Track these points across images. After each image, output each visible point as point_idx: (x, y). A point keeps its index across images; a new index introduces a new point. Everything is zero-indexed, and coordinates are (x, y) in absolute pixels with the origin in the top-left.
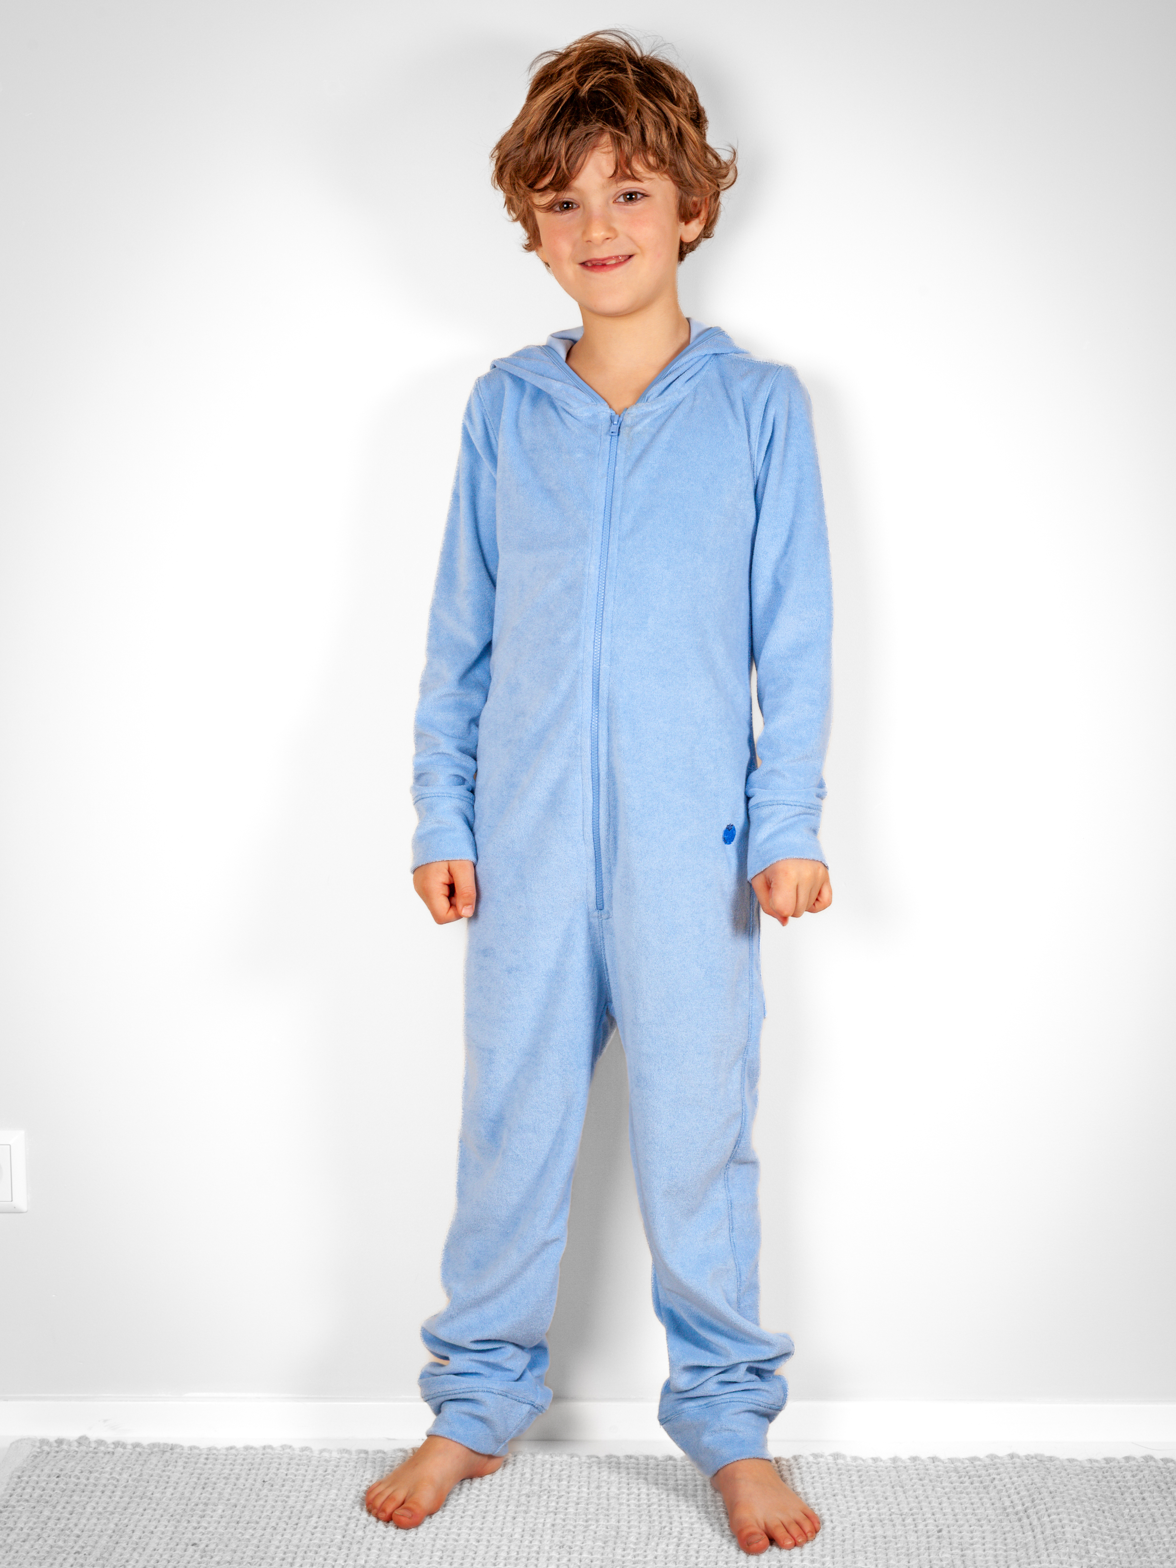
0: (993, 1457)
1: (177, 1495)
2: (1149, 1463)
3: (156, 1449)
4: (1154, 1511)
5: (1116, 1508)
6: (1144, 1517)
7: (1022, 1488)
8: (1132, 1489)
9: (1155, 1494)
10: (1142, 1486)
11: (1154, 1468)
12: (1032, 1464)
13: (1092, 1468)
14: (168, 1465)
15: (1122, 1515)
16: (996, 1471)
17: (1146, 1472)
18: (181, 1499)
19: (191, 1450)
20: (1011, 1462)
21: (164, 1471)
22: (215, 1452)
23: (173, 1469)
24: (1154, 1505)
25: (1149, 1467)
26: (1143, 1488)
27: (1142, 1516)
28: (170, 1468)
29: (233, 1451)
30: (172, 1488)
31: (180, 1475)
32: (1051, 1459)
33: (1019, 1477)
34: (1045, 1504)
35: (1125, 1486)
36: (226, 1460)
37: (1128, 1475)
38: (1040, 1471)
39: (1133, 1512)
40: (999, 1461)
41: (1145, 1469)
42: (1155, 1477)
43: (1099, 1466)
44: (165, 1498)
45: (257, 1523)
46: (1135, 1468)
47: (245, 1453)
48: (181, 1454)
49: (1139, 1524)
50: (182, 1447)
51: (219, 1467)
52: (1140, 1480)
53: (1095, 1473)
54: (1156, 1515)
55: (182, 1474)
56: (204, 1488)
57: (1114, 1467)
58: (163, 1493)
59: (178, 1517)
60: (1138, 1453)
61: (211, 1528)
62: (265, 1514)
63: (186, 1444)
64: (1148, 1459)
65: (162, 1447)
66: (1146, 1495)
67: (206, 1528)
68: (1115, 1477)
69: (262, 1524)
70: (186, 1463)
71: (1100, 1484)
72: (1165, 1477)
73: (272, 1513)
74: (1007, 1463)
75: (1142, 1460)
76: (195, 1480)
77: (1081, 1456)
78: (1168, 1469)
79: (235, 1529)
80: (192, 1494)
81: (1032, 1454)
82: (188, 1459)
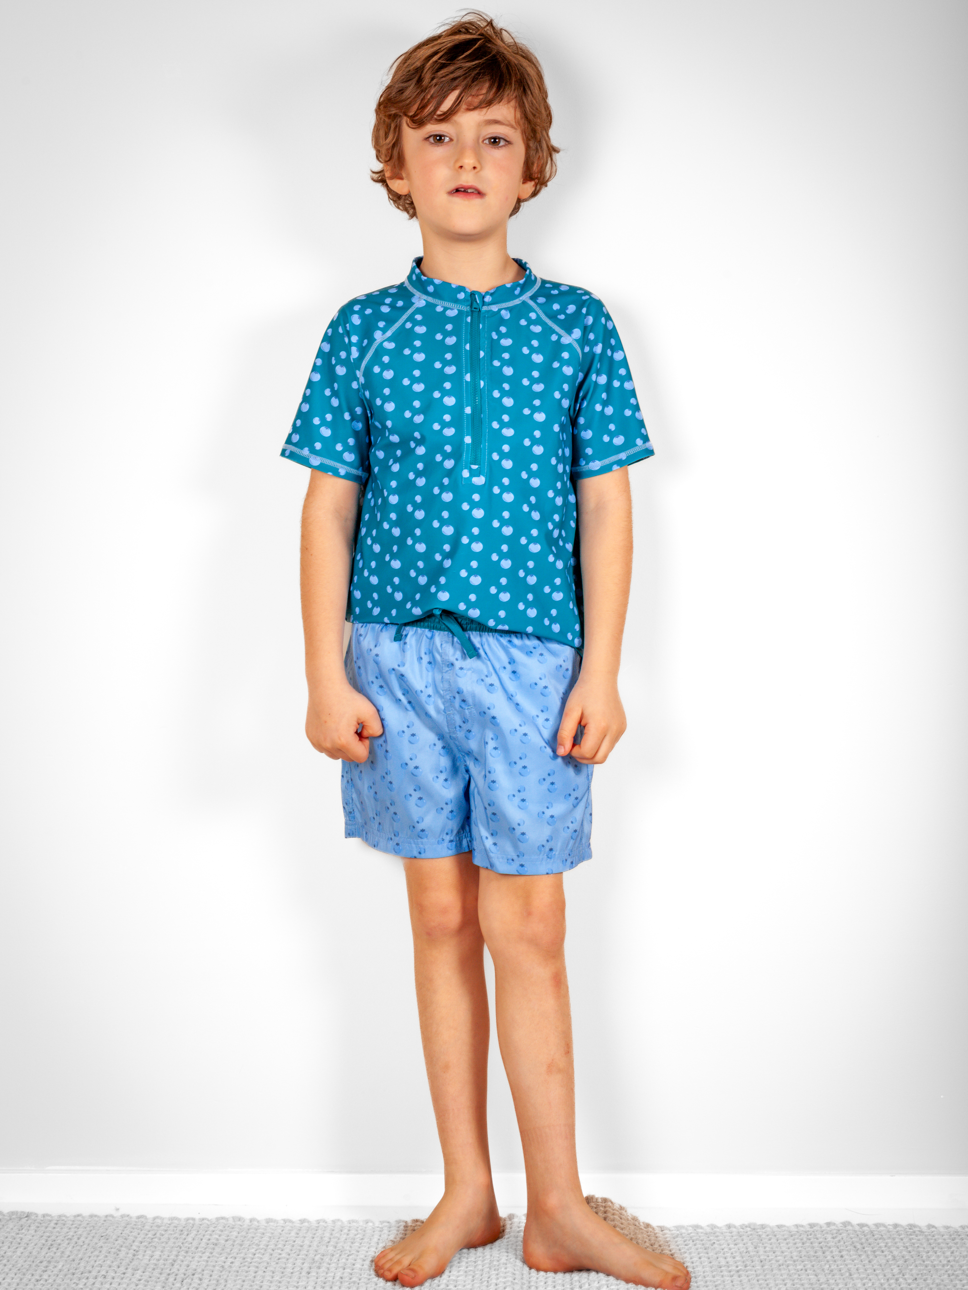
0: (713, 1227)
1: (27, 1254)
2: (847, 1228)
3: (14, 1216)
4: (850, 1266)
5: (818, 1265)
6: (842, 1272)
7: (738, 1254)
8: (832, 1249)
9: (852, 1253)
10: (841, 1246)
11: (851, 1232)
12: (747, 1232)
13: (797, 1232)
14: (22, 1229)
15: (823, 1270)
16: (716, 1238)
17: (844, 1235)
18: (29, 1257)
19: (44, 1217)
20: (728, 1231)
21: (18, 1234)
22: (64, 1218)
23: (26, 1232)
24: (851, 1262)
25: (847, 1231)
26: (842, 1248)
27: (840, 1271)
28: (23, 1231)
29: (80, 1218)
30: (22, 1248)
31: (31, 1238)
32: (763, 1227)
33: (736, 1244)
34: (756, 1271)
35: (826, 1246)
36: (72, 1225)
37: (829, 1237)
38: (753, 1239)
39: (833, 1267)
40: (718, 1230)
41: (843, 1232)
42: (852, 1239)
43: (804, 1230)
44: (15, 1256)
45: (90, 1272)
46: (835, 1231)
47: (90, 1220)
48: (35, 1221)
49: (837, 1277)
50: (37, 1215)
51: (66, 1230)
52: (839, 1241)
53: (800, 1236)
54: (852, 1269)
55: (33, 1236)
56: (49, 1249)
57: (817, 1231)
58: (14, 1252)
59: (24, 1271)
60: (838, 1219)
61: (50, 1280)
62: (97, 1263)
63: (40, 1212)
64: (846, 1224)
65: (19, 1214)
66: (844, 1253)
67: (46, 1281)
68: (817, 1239)
69: (94, 1273)
70: (38, 1227)
71: (805, 1245)
72: (860, 1239)
73: (104, 1261)
74: (725, 1233)
75: (841, 1225)
76: (43, 1241)
77: (789, 1222)
78: (863, 1232)
79: (71, 1280)
80: (39, 1253)
81: (746, 1223)
82: (40, 1224)
